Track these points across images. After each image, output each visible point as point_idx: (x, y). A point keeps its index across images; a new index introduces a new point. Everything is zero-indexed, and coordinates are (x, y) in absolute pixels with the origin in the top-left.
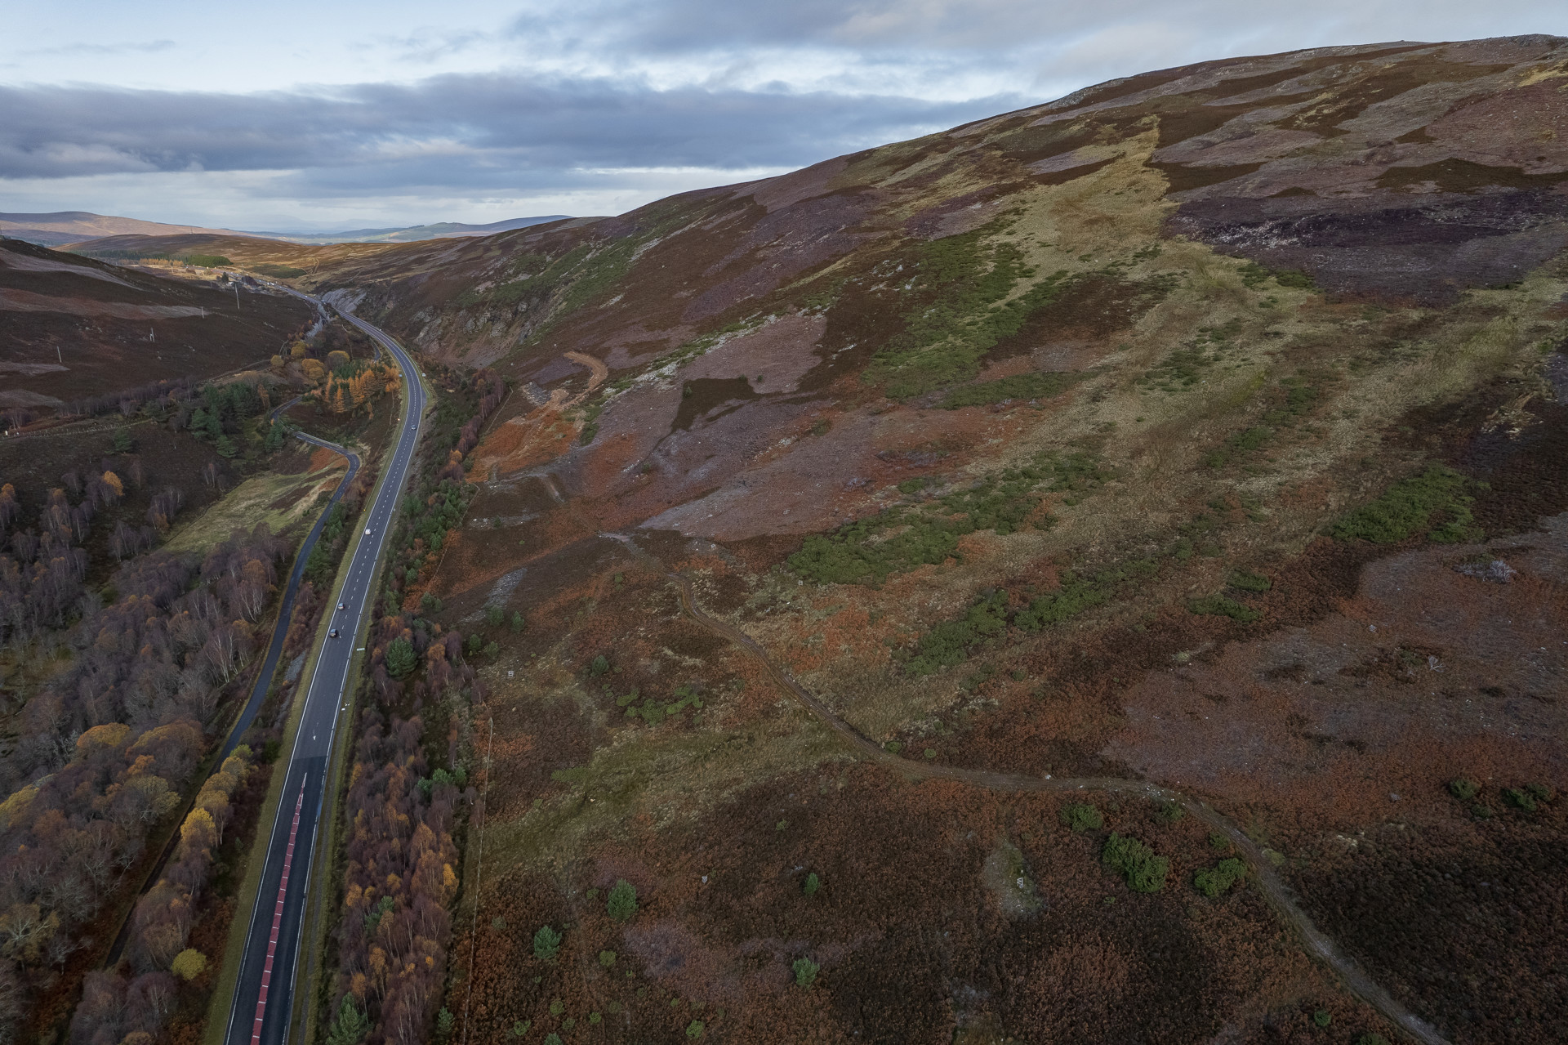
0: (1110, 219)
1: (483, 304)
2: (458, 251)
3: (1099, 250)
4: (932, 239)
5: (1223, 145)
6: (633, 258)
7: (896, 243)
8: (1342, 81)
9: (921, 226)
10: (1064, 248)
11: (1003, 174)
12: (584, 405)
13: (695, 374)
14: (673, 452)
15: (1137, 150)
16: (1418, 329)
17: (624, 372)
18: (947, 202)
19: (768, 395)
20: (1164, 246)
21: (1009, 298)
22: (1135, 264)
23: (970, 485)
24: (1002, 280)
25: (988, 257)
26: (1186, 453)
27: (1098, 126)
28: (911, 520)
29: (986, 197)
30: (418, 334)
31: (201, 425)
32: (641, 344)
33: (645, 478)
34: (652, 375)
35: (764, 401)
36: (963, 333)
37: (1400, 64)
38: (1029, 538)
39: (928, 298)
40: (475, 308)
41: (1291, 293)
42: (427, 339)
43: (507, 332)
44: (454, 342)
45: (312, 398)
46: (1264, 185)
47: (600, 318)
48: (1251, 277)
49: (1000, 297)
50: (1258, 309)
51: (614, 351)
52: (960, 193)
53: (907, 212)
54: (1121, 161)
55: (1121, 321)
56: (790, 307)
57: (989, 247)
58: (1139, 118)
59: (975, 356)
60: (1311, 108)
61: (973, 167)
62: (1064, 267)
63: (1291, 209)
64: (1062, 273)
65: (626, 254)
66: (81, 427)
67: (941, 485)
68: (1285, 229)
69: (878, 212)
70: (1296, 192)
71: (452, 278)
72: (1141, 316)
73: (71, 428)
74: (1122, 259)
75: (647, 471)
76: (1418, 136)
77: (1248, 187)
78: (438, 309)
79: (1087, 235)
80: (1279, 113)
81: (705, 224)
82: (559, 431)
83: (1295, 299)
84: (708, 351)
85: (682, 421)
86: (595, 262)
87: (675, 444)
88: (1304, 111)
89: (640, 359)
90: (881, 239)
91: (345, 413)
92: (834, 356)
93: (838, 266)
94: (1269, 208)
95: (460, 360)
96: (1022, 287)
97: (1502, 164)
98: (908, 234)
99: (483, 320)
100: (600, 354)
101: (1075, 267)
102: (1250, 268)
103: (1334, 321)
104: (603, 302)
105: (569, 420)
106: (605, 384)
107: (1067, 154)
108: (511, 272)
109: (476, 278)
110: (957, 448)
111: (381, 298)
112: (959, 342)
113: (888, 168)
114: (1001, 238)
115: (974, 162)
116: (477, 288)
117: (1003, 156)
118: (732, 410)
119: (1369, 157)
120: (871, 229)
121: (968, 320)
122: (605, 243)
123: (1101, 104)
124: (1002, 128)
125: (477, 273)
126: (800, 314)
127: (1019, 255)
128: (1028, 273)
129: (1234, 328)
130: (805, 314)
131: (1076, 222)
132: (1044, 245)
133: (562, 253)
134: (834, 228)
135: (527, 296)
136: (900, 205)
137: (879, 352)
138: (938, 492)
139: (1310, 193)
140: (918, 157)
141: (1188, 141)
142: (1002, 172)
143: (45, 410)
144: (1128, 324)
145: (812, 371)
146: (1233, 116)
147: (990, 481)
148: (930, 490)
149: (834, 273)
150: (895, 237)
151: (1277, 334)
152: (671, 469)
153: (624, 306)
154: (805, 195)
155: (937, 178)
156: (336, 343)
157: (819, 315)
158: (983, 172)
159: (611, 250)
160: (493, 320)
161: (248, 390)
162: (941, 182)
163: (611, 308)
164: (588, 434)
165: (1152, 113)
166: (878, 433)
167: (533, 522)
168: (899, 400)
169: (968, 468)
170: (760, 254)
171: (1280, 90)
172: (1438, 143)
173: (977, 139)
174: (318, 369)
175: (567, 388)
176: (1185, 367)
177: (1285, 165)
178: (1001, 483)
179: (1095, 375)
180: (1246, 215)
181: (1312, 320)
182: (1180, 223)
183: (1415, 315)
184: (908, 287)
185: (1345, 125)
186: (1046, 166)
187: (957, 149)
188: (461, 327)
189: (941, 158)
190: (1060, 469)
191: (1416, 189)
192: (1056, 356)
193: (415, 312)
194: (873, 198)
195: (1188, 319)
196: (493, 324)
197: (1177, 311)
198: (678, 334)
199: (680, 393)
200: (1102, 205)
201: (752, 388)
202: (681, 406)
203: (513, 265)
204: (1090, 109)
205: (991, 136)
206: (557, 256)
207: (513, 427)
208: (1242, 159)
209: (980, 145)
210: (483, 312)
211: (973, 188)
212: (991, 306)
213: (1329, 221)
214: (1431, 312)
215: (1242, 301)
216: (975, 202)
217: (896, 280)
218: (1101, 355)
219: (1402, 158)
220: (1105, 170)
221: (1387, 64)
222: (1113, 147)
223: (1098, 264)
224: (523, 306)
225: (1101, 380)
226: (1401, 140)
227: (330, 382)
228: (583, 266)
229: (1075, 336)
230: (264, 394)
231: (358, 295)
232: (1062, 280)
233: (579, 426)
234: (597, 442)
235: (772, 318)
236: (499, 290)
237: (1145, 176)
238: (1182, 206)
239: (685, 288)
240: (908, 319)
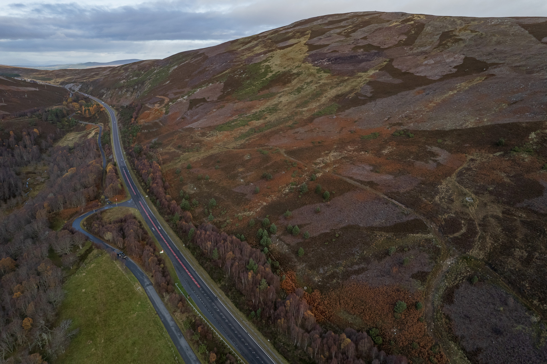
0: (292, 59)
1: (123, 87)
2: (109, 71)
3: (288, 66)
4: (250, 64)
5: (323, 39)
6: (170, 72)
7: (242, 65)
8: (356, 22)
9: (248, 61)
10: (281, 66)
11: (270, 47)
12: (164, 107)
13: (192, 98)
14: (189, 114)
15: (303, 40)
16: (346, 80)
17: (174, 99)
18: (255, 54)
19: (210, 101)
20: (303, 65)
21: (266, 78)
22: (295, 69)
23: (252, 114)
24: (265, 73)
25: (263, 68)
26: (294, 105)
27: (296, 33)
28: (240, 120)
29: (265, 53)
30: (103, 96)
31: (51, 119)
32: (177, 92)
33: (182, 120)
34: (181, 99)
35: (209, 102)
36: (255, 86)
37: (370, 18)
38: (262, 121)
39: (248, 78)
40: (121, 88)
41: (325, 74)
42: (106, 98)
43: (132, 95)
44: (115, 98)
45: (78, 113)
46: (329, 49)
47: (164, 87)
48: (319, 71)
49: (265, 77)
50: (317, 78)
51: (170, 94)
52: (259, 52)
53: (245, 57)
54: (299, 43)
55: (289, 81)
56: (215, 82)
57: (263, 66)
58: (306, 31)
59: (257, 90)
60: (346, 29)
61: (263, 45)
62: (279, 70)
63: (332, 56)
64: (279, 71)
65: (167, 70)
66: (19, 119)
67: (246, 114)
68: (329, 60)
69: (238, 57)
70: (335, 51)
71: (112, 79)
72: (294, 80)
73: (16, 120)
74: (292, 68)
75: (183, 118)
76: (365, 38)
77: (325, 50)
78: (108, 89)
79: (286, 62)
80: (338, 31)
81: (191, 61)
82: (159, 113)
83: (326, 75)
84: (195, 93)
85: (190, 108)
86: (157, 73)
87: (189, 113)
88: (345, 30)
89: (177, 96)
90: (238, 64)
91: (89, 117)
92: (226, 92)
93: (227, 71)
94: (327, 55)
95: (118, 103)
96: (270, 75)
97: (377, 45)
98: (245, 63)
99: (124, 91)
100: (166, 96)
101: (282, 70)
102: (319, 69)
103: (331, 80)
104: (164, 83)
105: (161, 110)
106: (169, 102)
107: (287, 41)
108: (131, 77)
109: (120, 79)
110: (251, 108)
111: (87, 86)
112: (254, 88)
113: (242, 45)
114: (267, 64)
115: (263, 43)
116: (120, 82)
117: (271, 42)
118: (202, 105)
119: (353, 43)
120: (236, 62)
121: (257, 83)
122: (160, 67)
123: (298, 27)
124: (272, 34)
125: (120, 77)
126: (218, 83)
127: (270, 68)
128: (271, 72)
129: (311, 82)
130: (219, 83)
131: (285, 59)
132: (276, 65)
133: (147, 71)
134: (226, 62)
135: (137, 83)
136: (244, 55)
137: (236, 91)
138: (246, 115)
139: (337, 51)
140: (250, 42)
141: (316, 38)
142: (270, 46)
143: (7, 115)
144: (291, 82)
145: (220, 96)
146: (329, 31)
147: (256, 112)
148: (244, 115)
149: (226, 73)
150: (242, 64)
151: (319, 83)
152: (189, 118)
153: (170, 84)
154: (219, 53)
155: (254, 48)
156: (80, 99)
157: (222, 83)
158: (265, 46)
159: (162, 69)
160: (127, 91)
161: (61, 110)
162: (255, 49)
163: (167, 84)
164: (167, 113)
165: (310, 30)
166: (235, 106)
167: (157, 130)
168: (240, 100)
169: (252, 111)
170: (207, 69)
171: (342, 24)
172: (368, 40)
173: (265, 36)
174: (78, 105)
175: (159, 104)
176: (299, 90)
177: (336, 44)
178: (258, 113)
179: (281, 93)
180: (322, 56)
181: (327, 80)
182: (308, 59)
183: (346, 78)
184: (244, 76)
185: (352, 34)
186: (281, 45)
187: (260, 40)
188: (117, 94)
189: (255, 42)
190: (270, 110)
191: (359, 51)
192: (274, 90)
193: (101, 90)
194: (237, 53)
195: (303, 81)
196: (127, 93)
197: (301, 79)
198: (186, 90)
199: (189, 102)
200: (291, 55)
201: (206, 100)
202: (189, 105)
203: (131, 75)
204: (295, 28)
205: (269, 36)
206: (145, 72)
207: (146, 113)
208: (326, 43)
209: (266, 39)
210: (124, 89)
211: (262, 51)
212: (262, 79)
213: (338, 58)
214: (350, 77)
215: (315, 76)
216: (262, 54)
217: (241, 74)
218: (283, 89)
219: (359, 43)
220: (295, 46)
221: (367, 18)
222: (298, 39)
223: (287, 69)
224: (136, 87)
225: (282, 93)
226: (361, 39)
227: (84, 109)
228: (154, 74)
229: (279, 85)
230: (65, 112)
231: (78, 85)
232: (279, 73)
233: (164, 111)
234: (170, 114)
235: (211, 84)
236: (128, 82)
237: (303, 47)
238: (309, 55)
239: (187, 78)
240: (243, 83)
